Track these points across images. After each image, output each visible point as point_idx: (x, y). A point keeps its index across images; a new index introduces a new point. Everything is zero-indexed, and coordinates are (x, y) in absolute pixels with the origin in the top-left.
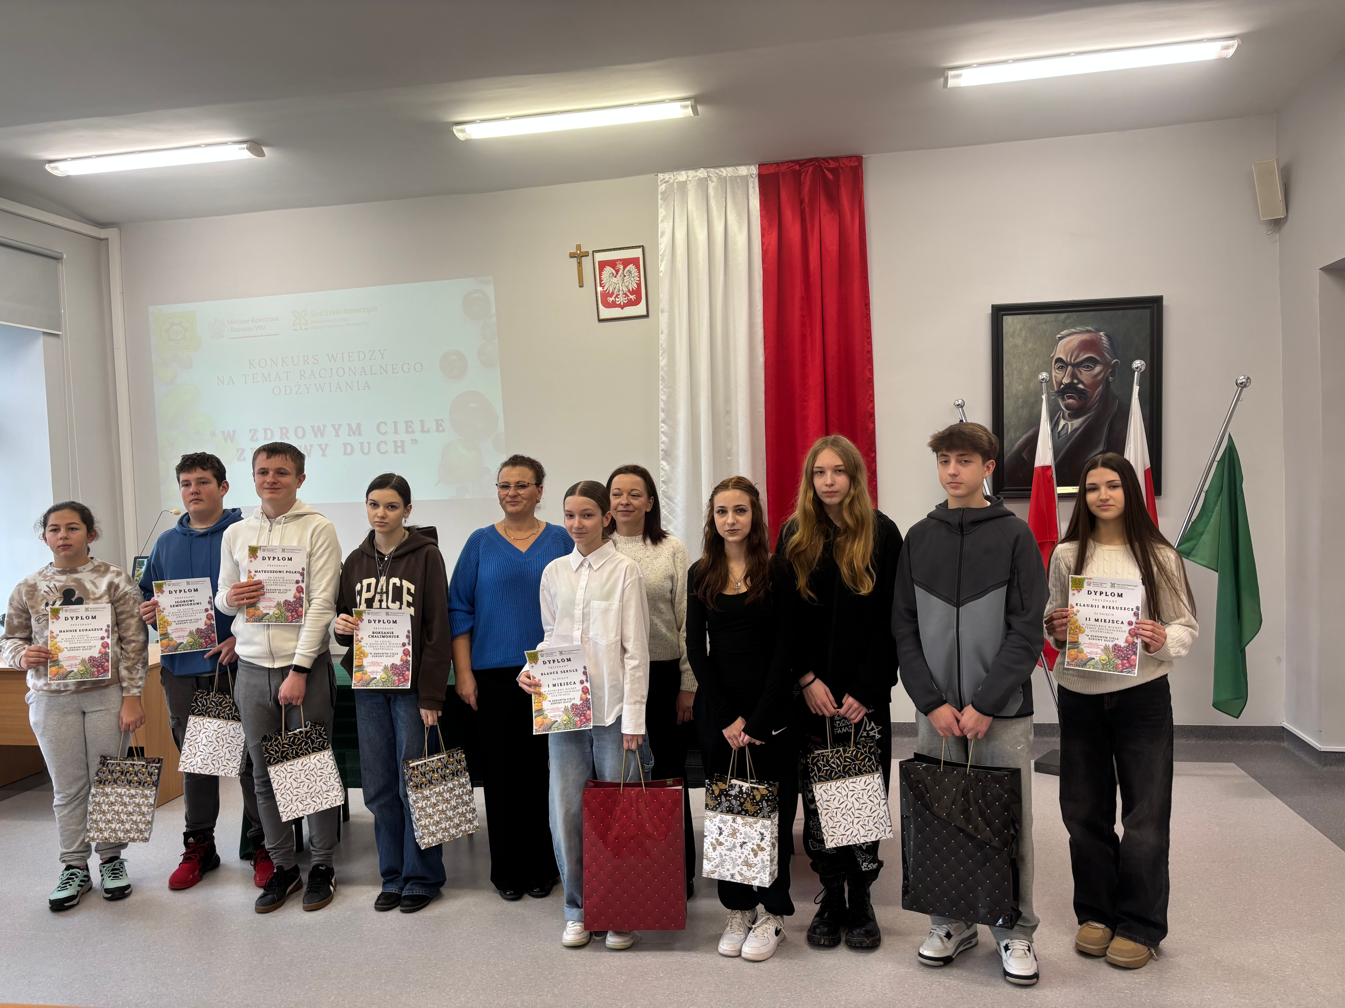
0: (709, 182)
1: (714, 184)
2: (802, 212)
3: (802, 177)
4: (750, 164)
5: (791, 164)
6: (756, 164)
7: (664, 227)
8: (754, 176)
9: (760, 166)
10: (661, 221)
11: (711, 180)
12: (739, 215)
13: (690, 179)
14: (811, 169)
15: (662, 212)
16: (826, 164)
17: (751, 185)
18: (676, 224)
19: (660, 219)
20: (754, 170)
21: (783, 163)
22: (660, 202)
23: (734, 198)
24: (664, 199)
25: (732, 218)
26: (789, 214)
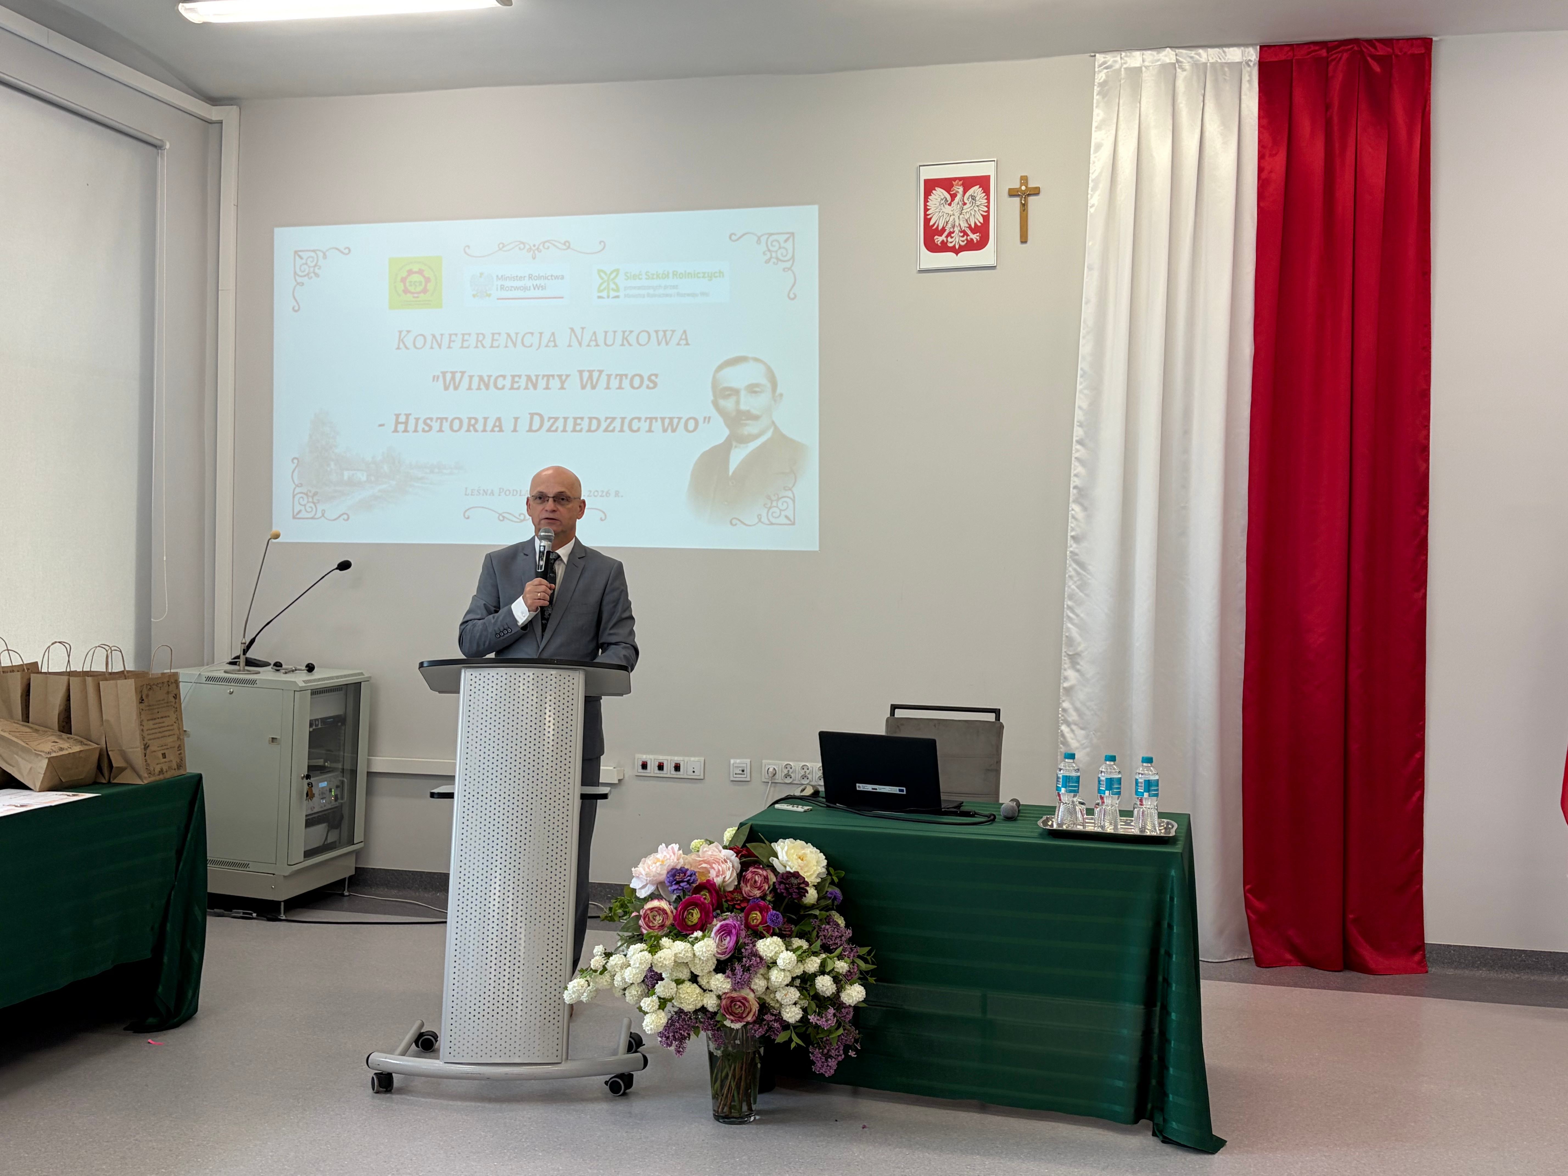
0: (1178, 70)
1: (1185, 73)
2: (1328, 123)
3: (1331, 68)
4: (1246, 45)
5: (1313, 48)
6: (1256, 45)
7: (1101, 137)
8: (1251, 64)
9: (1264, 50)
10: (1096, 127)
11: (1180, 67)
12: (1224, 123)
13: (1146, 64)
14: (1345, 55)
15: (1098, 114)
16: (1373, 50)
17: (1246, 78)
18: (1120, 133)
19: (1094, 124)
20: (1253, 55)
21: (1300, 46)
22: (1096, 97)
23: (1217, 97)
24: (1103, 94)
25: (1213, 127)
26: (1305, 126)
